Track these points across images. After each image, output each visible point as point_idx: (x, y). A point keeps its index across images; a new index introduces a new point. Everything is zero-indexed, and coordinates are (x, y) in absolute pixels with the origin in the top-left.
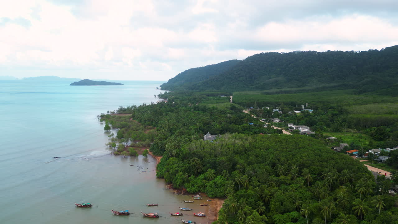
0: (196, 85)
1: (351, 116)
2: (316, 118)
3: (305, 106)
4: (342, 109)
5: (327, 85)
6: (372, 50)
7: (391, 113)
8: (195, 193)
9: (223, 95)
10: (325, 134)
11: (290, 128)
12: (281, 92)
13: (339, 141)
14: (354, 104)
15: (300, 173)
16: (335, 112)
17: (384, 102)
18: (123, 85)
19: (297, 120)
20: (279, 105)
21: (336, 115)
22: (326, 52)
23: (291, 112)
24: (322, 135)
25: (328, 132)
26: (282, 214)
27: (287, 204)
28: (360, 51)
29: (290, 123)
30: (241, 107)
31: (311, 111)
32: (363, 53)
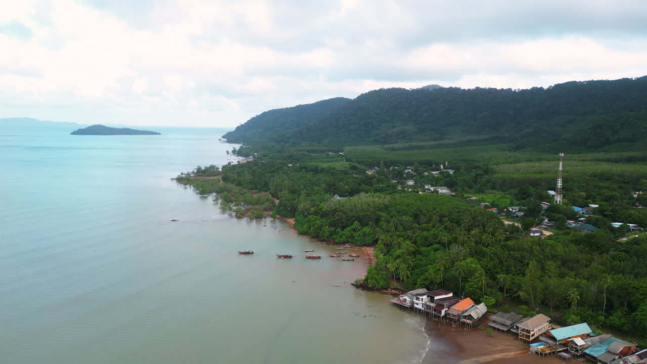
0: (283, 136)
1: (495, 176)
2: (457, 179)
3: (444, 166)
4: (487, 168)
5: (475, 137)
6: (536, 88)
7: (541, 173)
8: (343, 243)
9: (330, 151)
10: (466, 195)
11: (427, 189)
12: (411, 148)
13: (479, 201)
14: (503, 163)
15: (441, 221)
16: (481, 172)
17: (540, 160)
18: (160, 134)
19: (434, 182)
20: (411, 164)
21: (481, 175)
22: (474, 89)
23: (426, 173)
24: (463, 196)
25: (470, 193)
26: (427, 247)
27: (431, 239)
28: (519, 90)
29: (427, 184)
30: (363, 167)
31: (451, 172)
32: (524, 92)
